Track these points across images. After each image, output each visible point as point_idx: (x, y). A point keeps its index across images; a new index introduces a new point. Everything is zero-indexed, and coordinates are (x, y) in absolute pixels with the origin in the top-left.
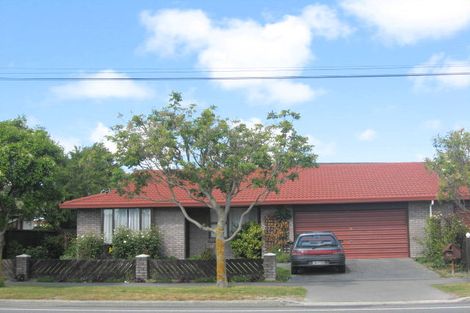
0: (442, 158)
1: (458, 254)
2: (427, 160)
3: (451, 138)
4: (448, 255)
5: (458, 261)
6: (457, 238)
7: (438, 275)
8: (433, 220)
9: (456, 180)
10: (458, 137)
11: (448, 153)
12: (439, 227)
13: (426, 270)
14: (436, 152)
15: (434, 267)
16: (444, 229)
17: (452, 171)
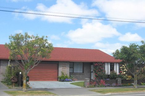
0: (12, 43)
1: (16, 80)
2: (6, 44)
3: (15, 36)
4: (12, 80)
5: (16, 83)
6: (16, 74)
7: (8, 88)
8: (9, 67)
9: (16, 52)
10: (18, 36)
11: (14, 42)
12: (11, 70)
13: (4, 86)
14: (10, 41)
15: (7, 85)
16: (12, 71)
17: (15, 48)
